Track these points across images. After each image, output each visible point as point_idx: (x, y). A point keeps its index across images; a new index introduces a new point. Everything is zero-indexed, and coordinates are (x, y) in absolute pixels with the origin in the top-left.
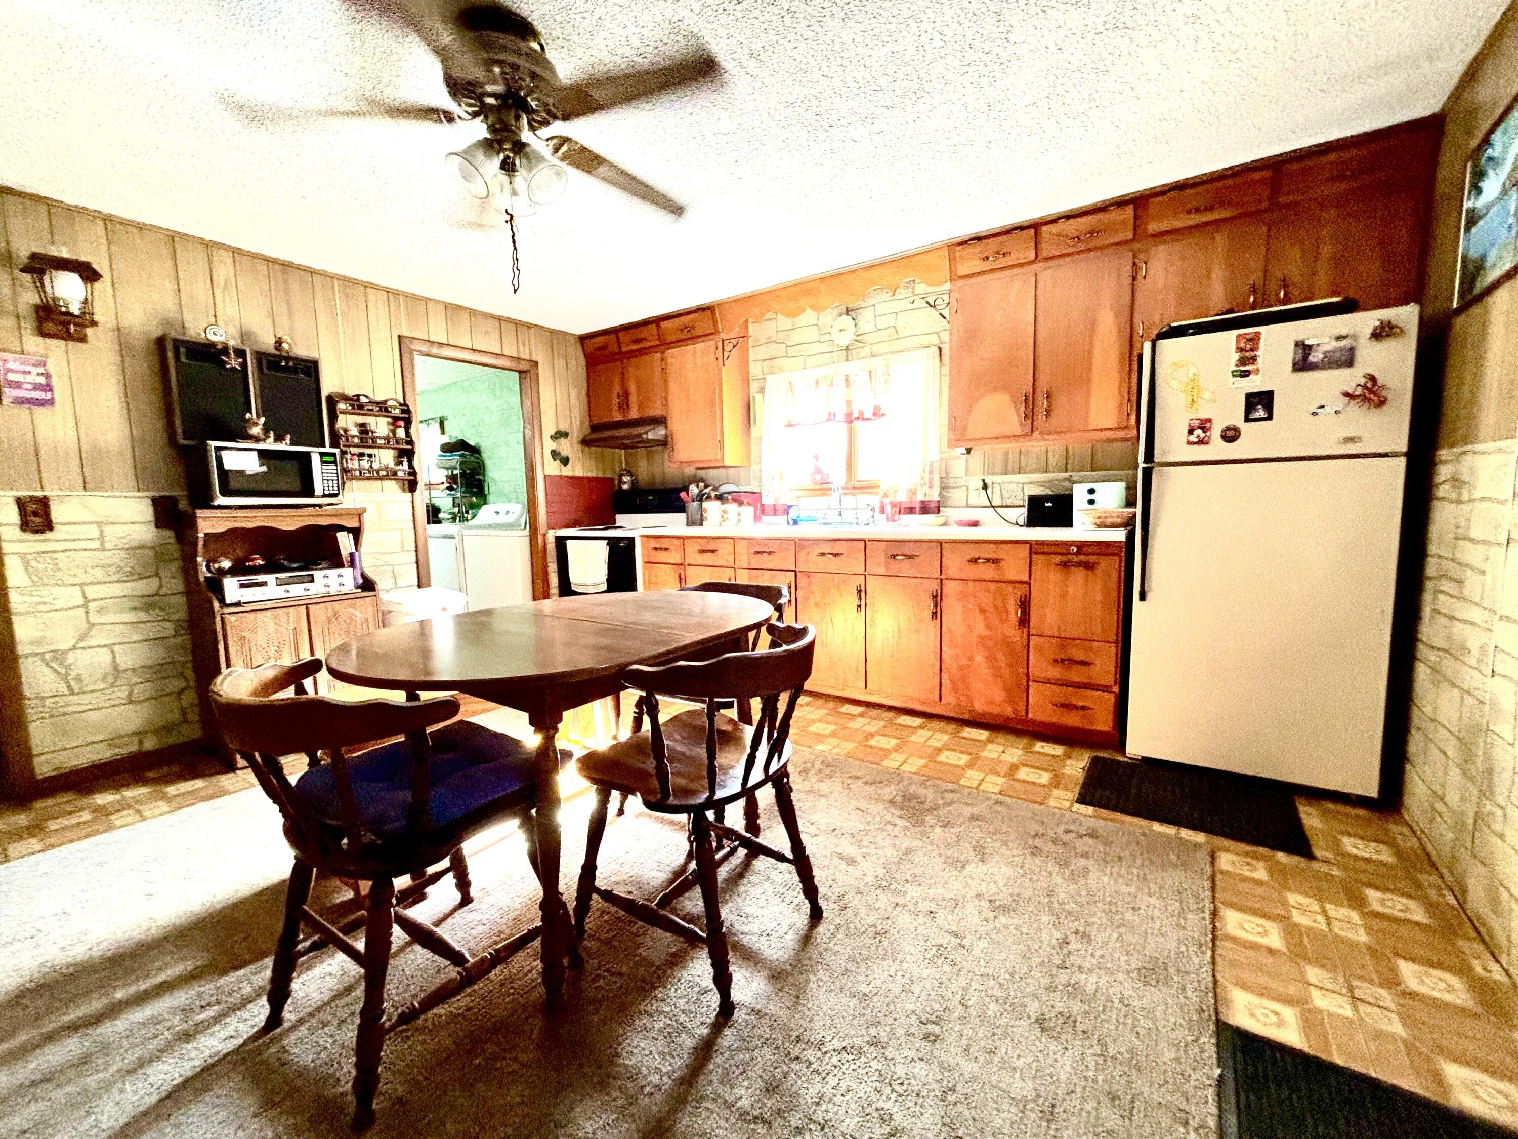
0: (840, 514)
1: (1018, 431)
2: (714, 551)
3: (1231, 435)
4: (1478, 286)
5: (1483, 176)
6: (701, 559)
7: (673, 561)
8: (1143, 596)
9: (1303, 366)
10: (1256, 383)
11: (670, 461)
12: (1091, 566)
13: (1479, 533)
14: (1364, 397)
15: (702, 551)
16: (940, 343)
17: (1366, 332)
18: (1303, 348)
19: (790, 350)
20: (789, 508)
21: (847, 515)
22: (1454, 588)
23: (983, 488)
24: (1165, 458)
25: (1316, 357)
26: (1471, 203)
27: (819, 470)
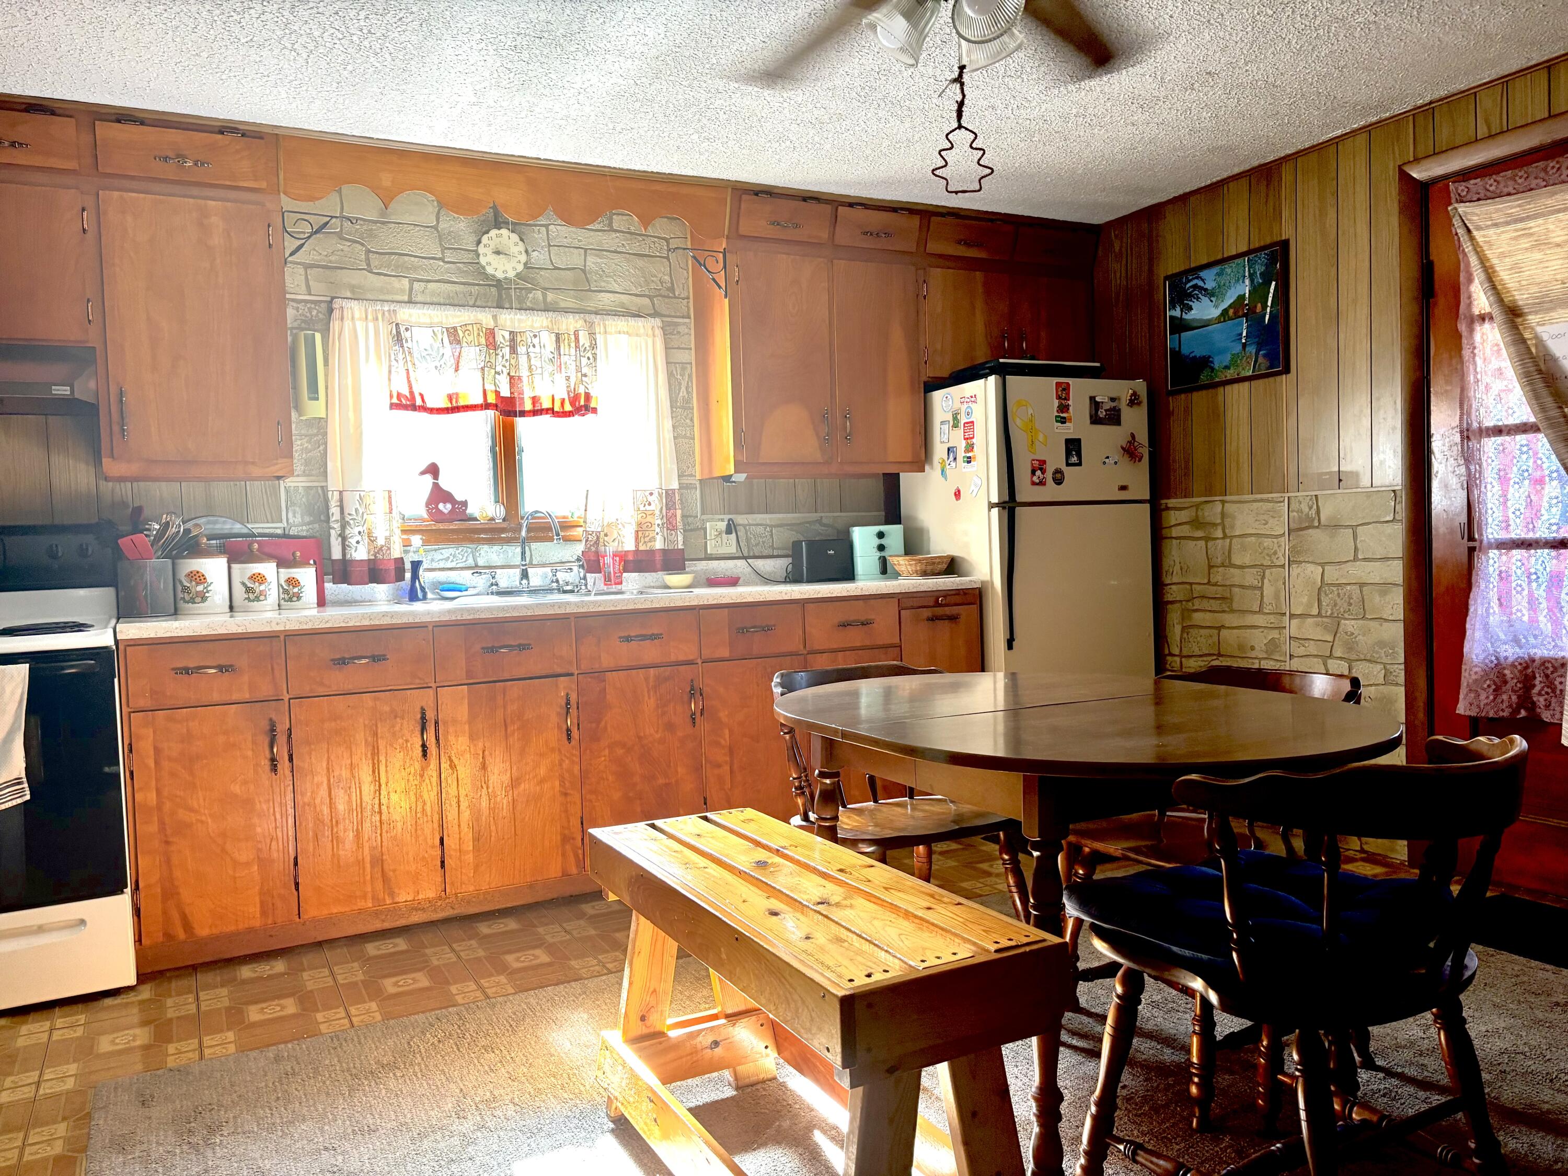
0: (525, 575)
1: (818, 457)
2: (376, 659)
3: (1059, 478)
4: (1204, 378)
5: (1190, 296)
6: (338, 679)
7: (247, 696)
8: (1010, 644)
9: (1095, 420)
10: (1071, 430)
11: (112, 456)
12: (953, 618)
13: (1247, 560)
14: (1130, 451)
15: (341, 662)
16: (655, 314)
17: (1125, 396)
18: (1095, 404)
19: (375, 260)
20: (416, 565)
21: (537, 577)
22: (1215, 605)
23: (729, 531)
24: (1020, 498)
25: (1102, 414)
26: (1177, 313)
27: (447, 497)
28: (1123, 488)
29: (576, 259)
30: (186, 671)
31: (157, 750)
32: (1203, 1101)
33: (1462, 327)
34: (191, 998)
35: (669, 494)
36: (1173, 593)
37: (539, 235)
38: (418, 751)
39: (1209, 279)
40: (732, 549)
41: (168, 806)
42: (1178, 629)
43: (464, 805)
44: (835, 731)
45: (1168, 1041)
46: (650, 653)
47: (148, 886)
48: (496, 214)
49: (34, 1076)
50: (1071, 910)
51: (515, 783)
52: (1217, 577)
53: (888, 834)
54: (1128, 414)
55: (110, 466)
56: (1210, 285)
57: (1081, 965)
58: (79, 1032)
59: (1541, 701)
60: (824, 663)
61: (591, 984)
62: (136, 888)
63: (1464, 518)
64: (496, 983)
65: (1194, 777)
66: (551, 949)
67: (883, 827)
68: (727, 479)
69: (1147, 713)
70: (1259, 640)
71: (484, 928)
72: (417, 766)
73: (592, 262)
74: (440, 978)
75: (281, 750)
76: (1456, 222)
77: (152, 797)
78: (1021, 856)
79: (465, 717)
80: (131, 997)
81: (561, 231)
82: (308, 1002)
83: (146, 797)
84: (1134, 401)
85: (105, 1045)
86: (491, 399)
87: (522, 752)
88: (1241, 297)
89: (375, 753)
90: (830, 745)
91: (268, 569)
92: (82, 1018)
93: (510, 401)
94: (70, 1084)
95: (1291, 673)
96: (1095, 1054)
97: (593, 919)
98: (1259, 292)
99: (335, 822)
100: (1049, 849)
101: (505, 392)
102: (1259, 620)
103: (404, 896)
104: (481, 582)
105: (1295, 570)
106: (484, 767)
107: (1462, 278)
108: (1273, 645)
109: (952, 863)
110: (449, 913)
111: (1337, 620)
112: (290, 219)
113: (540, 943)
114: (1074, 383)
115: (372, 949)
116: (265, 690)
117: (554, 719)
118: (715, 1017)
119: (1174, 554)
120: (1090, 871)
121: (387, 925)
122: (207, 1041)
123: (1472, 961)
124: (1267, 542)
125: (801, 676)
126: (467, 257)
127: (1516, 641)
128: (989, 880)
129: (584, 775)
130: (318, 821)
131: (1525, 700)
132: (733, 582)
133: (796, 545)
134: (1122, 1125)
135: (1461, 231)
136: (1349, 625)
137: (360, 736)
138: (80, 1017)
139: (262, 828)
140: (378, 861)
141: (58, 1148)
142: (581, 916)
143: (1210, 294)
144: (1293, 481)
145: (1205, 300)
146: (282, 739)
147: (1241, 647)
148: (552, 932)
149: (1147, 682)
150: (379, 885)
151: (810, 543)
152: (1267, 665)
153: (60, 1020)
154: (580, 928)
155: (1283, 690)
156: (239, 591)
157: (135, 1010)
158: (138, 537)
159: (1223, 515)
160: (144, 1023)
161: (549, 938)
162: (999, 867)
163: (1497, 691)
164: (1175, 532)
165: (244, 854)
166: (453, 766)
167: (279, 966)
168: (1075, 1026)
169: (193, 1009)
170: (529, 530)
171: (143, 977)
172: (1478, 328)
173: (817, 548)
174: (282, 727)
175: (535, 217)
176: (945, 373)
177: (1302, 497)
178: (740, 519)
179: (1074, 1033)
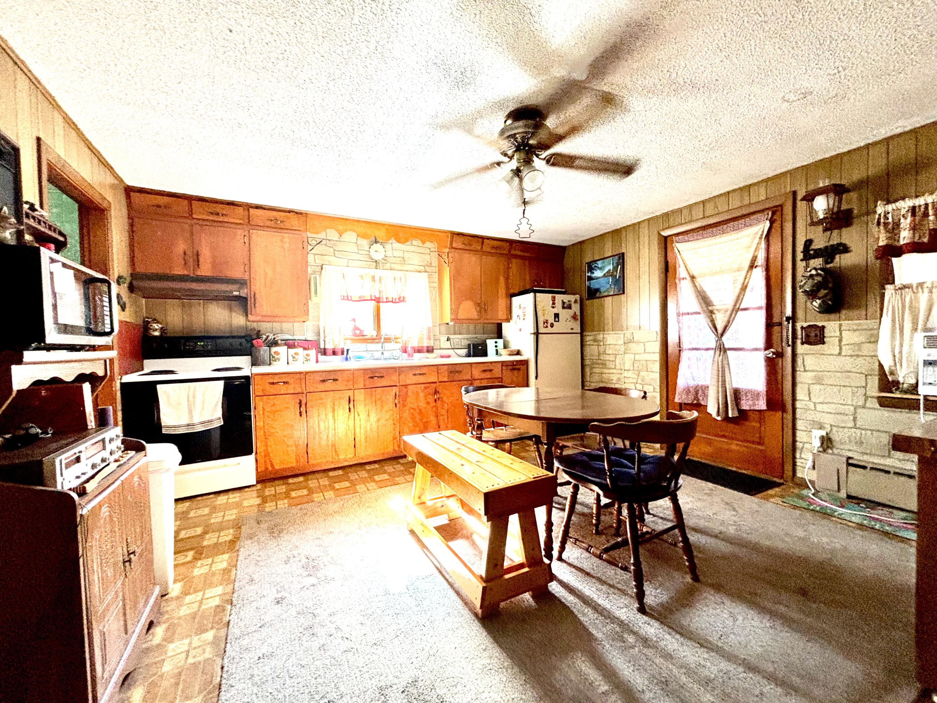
0: (383, 353)
1: (476, 317)
2: (335, 380)
3: (552, 325)
4: (598, 295)
5: (593, 269)
6: (322, 387)
7: (292, 392)
8: (537, 377)
9: (563, 308)
10: (556, 311)
11: (251, 314)
12: (519, 369)
13: (610, 352)
14: (574, 317)
15: (324, 381)
16: (426, 272)
17: (573, 300)
18: (564, 303)
19: (336, 253)
20: (348, 350)
21: (387, 354)
22: (601, 366)
23: (448, 340)
24: (540, 331)
25: (565, 305)
26: (589, 274)
27: (358, 329)
28: (572, 329)
29: (400, 254)
30: (273, 383)
31: (264, 409)
32: (597, 525)
33: (677, 281)
34: (273, 489)
35: (429, 329)
36: (587, 362)
37: (388, 246)
38: (348, 410)
39: (600, 264)
40: (449, 347)
41: (266, 427)
42: (588, 374)
43: (362, 427)
44: (482, 407)
45: (587, 506)
46: (422, 379)
47: (260, 453)
48: (376, 239)
49: (222, 514)
50: (556, 464)
51: (378, 420)
52: (602, 358)
53: (498, 439)
54: (573, 305)
55: (250, 317)
56: (600, 266)
57: (559, 481)
58: (237, 499)
59: (701, 398)
60: (477, 384)
61: (402, 486)
62: (256, 453)
63: (678, 341)
64: (371, 485)
65: (596, 423)
66: (389, 474)
67: (496, 436)
68: (447, 324)
69: (579, 401)
70: (614, 378)
71: (368, 467)
72: (347, 415)
73: (406, 255)
74: (353, 484)
75: (303, 409)
76: (675, 249)
77: (262, 424)
78: (540, 446)
79: (363, 399)
80: (254, 488)
81: (397, 245)
82: (311, 491)
83: (260, 424)
84: (576, 302)
85: (246, 504)
86: (373, 298)
87: (381, 411)
88: (610, 270)
89: (334, 411)
90: (480, 411)
91: (300, 350)
92: (238, 495)
93: (379, 298)
94: (234, 517)
95: (626, 389)
96: (563, 510)
97: (402, 464)
98: (615, 269)
99: (320, 433)
100: (550, 444)
101: (378, 296)
102: (614, 371)
103: (342, 457)
104: (368, 355)
105: (626, 355)
106: (369, 416)
107: (677, 266)
108: (619, 379)
109: (517, 447)
110: (356, 462)
111: (639, 371)
112: (310, 239)
113: (385, 472)
114: (557, 296)
115: (331, 474)
116: (299, 390)
117: (391, 400)
118: (442, 497)
119: (587, 350)
120: (562, 451)
121: (336, 466)
122: (278, 503)
123: (681, 481)
124: (617, 347)
125: (471, 388)
126: (367, 253)
127: (693, 379)
128: (529, 453)
129: (401, 418)
130: (315, 432)
131: (696, 398)
132: (449, 357)
133: (469, 345)
134: (572, 533)
135: (677, 252)
136: (642, 374)
137: (329, 406)
138: (237, 495)
139: (297, 434)
140: (334, 445)
141: (230, 537)
142: (399, 463)
143: (600, 269)
144: (625, 327)
145: (598, 271)
146: (303, 406)
147: (609, 380)
148: (389, 468)
149: (579, 391)
150: (334, 453)
151: (474, 345)
152: (617, 386)
153: (231, 495)
154: (399, 467)
155: (622, 395)
156: (290, 359)
157: (255, 492)
158: (259, 340)
159: (603, 338)
160: (258, 497)
161: (388, 471)
162: (532, 449)
163: (687, 395)
164: (588, 343)
165: (290, 442)
166: (359, 415)
167: (301, 479)
168: (557, 501)
169: (273, 492)
170: (385, 339)
171: (258, 482)
172: (682, 281)
173: (475, 346)
174: (304, 402)
175: (388, 240)
176: (517, 292)
177: (628, 334)
178: (451, 337)
179: (556, 503)
